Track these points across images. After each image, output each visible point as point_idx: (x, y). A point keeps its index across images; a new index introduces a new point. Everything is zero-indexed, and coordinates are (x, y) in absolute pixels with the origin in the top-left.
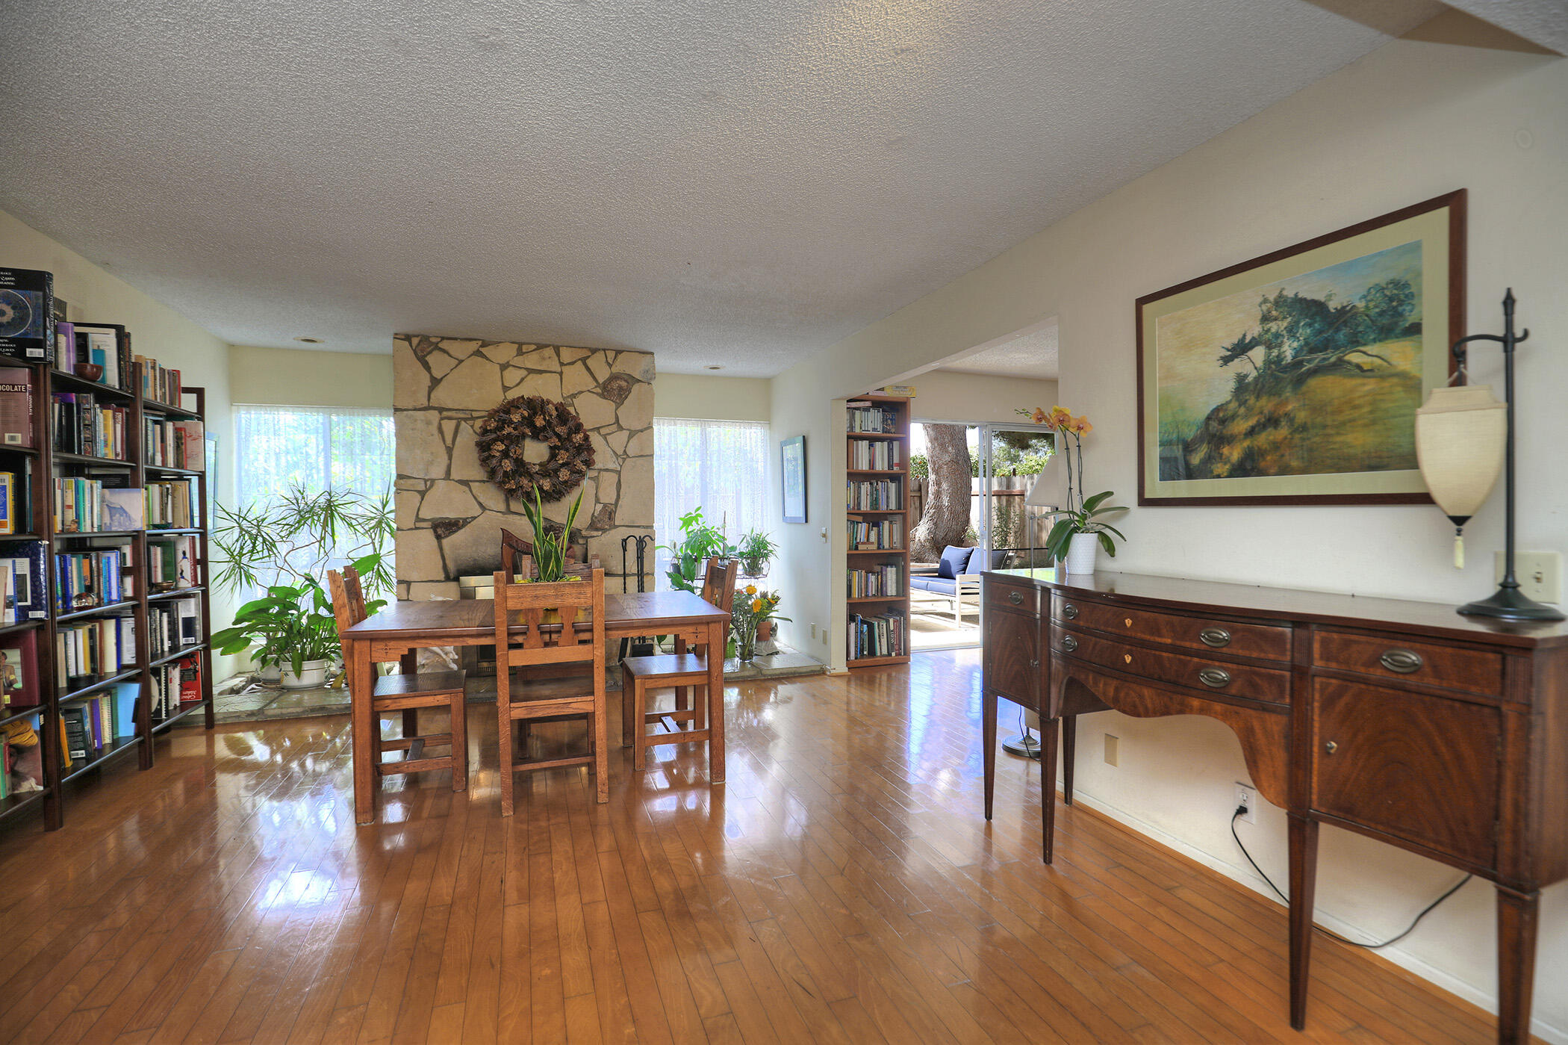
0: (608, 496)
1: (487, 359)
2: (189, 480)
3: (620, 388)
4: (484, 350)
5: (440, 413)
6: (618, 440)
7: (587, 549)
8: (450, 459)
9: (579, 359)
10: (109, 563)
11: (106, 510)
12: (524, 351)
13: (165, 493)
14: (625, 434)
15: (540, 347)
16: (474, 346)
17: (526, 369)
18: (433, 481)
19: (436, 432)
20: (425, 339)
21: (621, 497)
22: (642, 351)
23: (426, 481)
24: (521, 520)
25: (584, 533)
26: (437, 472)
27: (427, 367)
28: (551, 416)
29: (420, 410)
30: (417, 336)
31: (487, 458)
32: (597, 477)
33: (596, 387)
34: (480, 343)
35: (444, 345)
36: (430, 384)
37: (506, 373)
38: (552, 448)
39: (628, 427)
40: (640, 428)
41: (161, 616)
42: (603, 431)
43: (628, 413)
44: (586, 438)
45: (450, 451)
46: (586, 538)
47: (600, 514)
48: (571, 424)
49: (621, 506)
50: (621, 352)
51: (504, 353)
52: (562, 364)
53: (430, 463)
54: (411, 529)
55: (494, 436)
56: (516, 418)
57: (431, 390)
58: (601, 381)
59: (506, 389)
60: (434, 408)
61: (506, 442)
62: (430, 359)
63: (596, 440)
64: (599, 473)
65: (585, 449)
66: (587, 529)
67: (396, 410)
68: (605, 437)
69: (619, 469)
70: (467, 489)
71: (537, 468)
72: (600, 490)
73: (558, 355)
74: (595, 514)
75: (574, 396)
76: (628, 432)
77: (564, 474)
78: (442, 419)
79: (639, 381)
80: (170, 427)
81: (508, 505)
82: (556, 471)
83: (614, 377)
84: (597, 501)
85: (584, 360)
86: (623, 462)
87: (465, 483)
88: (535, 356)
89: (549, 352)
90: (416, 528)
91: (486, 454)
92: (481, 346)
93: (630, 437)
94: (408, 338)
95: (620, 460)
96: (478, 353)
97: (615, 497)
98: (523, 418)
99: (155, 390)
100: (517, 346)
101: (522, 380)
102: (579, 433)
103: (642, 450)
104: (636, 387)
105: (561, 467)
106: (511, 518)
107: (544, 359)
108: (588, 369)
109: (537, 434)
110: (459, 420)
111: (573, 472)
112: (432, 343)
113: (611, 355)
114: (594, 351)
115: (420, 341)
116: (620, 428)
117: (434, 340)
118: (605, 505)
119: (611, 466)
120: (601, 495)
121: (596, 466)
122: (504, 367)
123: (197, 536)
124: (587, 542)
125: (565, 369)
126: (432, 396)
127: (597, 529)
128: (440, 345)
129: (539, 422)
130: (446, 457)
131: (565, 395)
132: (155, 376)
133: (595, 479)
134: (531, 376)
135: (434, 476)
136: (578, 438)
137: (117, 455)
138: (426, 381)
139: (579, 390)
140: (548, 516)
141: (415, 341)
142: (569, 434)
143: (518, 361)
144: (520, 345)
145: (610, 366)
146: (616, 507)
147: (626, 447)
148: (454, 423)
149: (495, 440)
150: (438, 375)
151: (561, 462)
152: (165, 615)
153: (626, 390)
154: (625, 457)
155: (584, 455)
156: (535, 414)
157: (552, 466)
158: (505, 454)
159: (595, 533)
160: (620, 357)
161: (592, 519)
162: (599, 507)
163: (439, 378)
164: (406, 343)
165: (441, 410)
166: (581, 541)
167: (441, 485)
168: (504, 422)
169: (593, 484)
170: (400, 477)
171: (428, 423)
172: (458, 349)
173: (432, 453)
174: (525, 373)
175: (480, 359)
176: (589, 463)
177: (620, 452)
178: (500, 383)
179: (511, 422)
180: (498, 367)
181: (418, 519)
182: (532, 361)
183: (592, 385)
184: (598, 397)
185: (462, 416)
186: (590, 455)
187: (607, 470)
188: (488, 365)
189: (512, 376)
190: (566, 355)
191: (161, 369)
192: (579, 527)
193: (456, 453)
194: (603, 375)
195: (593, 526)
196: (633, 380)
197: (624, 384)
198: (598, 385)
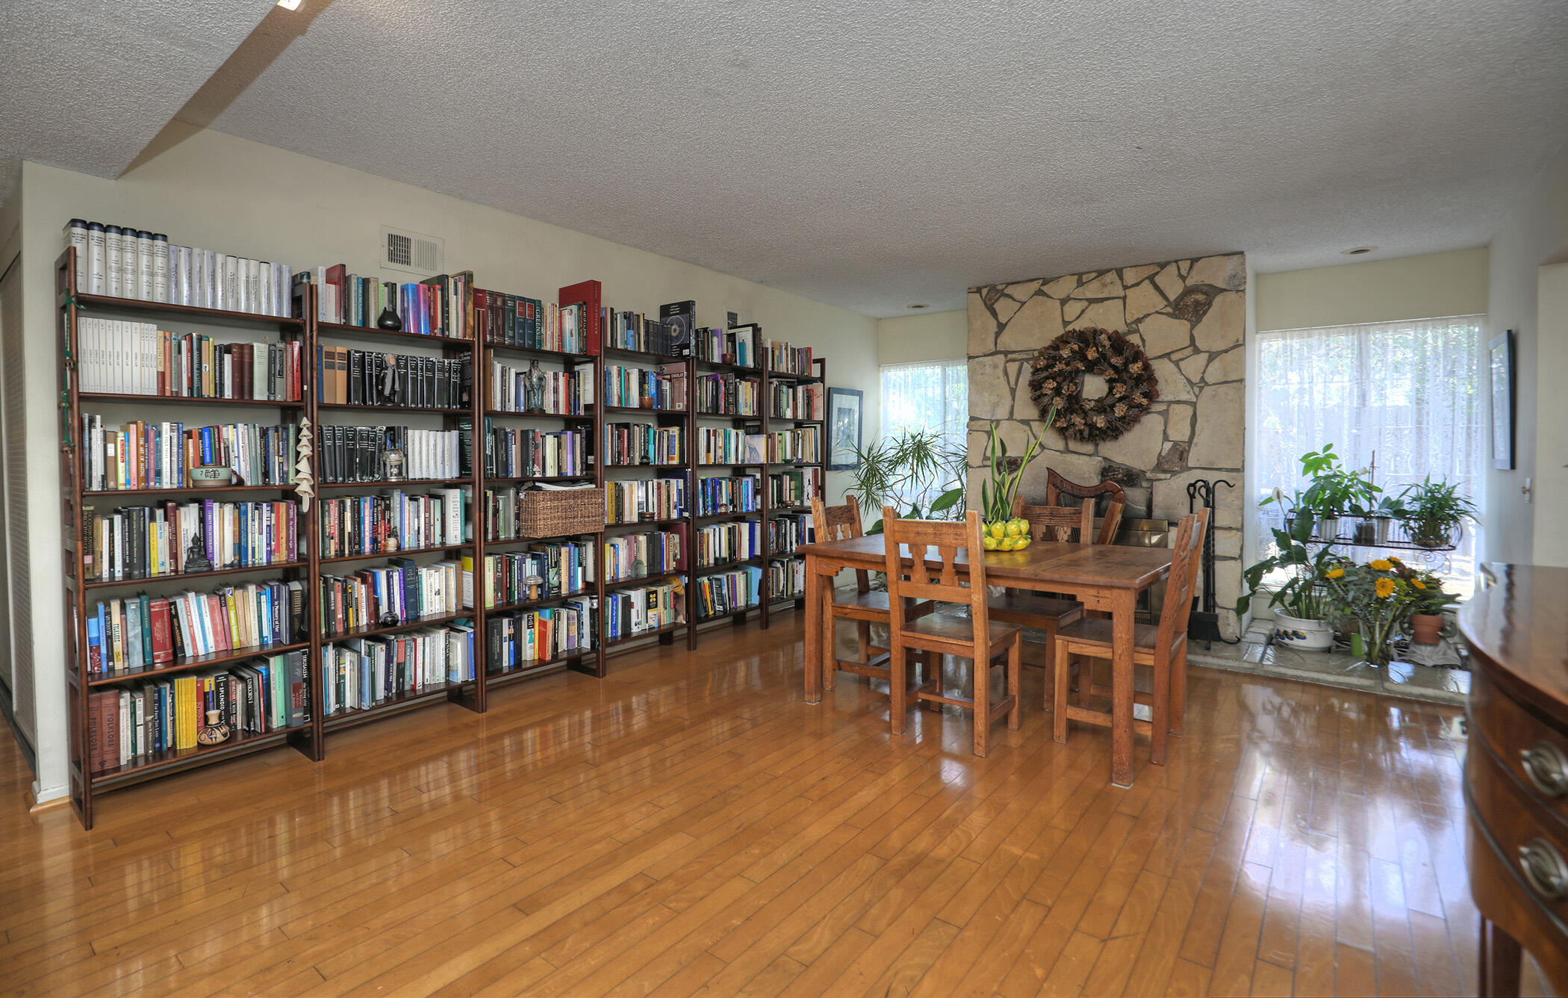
0: (1180, 432)
1: (1048, 296)
2: (815, 427)
3: (1197, 303)
4: (1045, 288)
5: (1006, 356)
6: (1193, 366)
7: (1152, 493)
8: (1013, 399)
9: (1146, 278)
10: (747, 485)
11: (748, 449)
12: (1084, 281)
13: (796, 437)
14: (1203, 358)
15: (1101, 273)
16: (1035, 286)
17: (1087, 300)
18: (998, 422)
19: (1001, 374)
20: (993, 288)
21: (1197, 434)
22: (1225, 252)
23: (992, 421)
24: (1079, 459)
25: (1149, 475)
26: (1002, 413)
27: (994, 314)
28: (1105, 346)
29: (988, 355)
30: (986, 287)
31: (1039, 397)
32: (1167, 410)
33: (1166, 306)
34: (1041, 281)
35: (1009, 291)
36: (997, 330)
37: (1066, 308)
38: (1110, 381)
39: (1207, 349)
40: (1223, 348)
41: (791, 524)
42: (1174, 357)
43: (1208, 334)
44: (1147, 367)
45: (1013, 391)
46: (1151, 481)
47: (1168, 454)
48: (1127, 353)
49: (1196, 444)
50: (1197, 260)
51: (1065, 286)
52: (1125, 287)
53: (995, 405)
54: (980, 467)
55: (1045, 374)
56: (1065, 353)
57: (998, 335)
58: (1172, 298)
59: (1066, 323)
60: (1000, 352)
61: (1058, 379)
62: (996, 306)
63: (1163, 370)
64: (1169, 406)
65: (1147, 381)
66: (1153, 471)
67: (970, 358)
68: (1177, 363)
69: (1194, 400)
70: (1027, 428)
71: (1093, 404)
72: (1170, 426)
73: (1121, 278)
74: (1163, 454)
75: (1139, 321)
76: (1207, 354)
77: (1120, 410)
78: (1007, 362)
79: (1225, 290)
80: (800, 389)
81: (1067, 444)
82: (1112, 406)
83: (1188, 292)
84: (1166, 438)
85: (1151, 279)
86: (1200, 392)
87: (1026, 422)
88: (1095, 284)
89: (1111, 276)
90: (984, 466)
91: (1038, 393)
92: (1042, 285)
93: (1210, 360)
94: (979, 290)
95: (1196, 390)
96: (1040, 292)
97: (1188, 433)
98: (1073, 351)
99: (787, 365)
100: (1076, 277)
101: (1083, 312)
102: (1137, 362)
103: (1225, 375)
104: (1218, 301)
105: (1118, 402)
106: (1069, 457)
107: (1105, 285)
108: (1157, 288)
109: (1091, 367)
110: (1022, 361)
111: (1130, 407)
112: (998, 291)
113: (1185, 266)
114: (1163, 266)
115: (989, 290)
116: (1197, 351)
117: (1000, 287)
118: (1176, 444)
119: (1184, 397)
120: (1170, 432)
121: (1162, 398)
122: (1064, 302)
123: (819, 468)
124: (1152, 485)
125: (1129, 293)
126: (998, 341)
127: (1165, 472)
128: (1005, 291)
129: (1091, 354)
130: (1010, 398)
131: (1128, 321)
132: (787, 355)
133: (1165, 414)
134: (1092, 306)
135: (999, 417)
136: (1135, 368)
137: (754, 412)
138: (993, 327)
139: (1145, 312)
140: (1108, 455)
141: (985, 292)
142: (1126, 364)
143: (1079, 293)
144: (1080, 275)
145: (1183, 278)
146: (1190, 447)
147: (1204, 373)
148: (1017, 364)
149: (1047, 378)
150: (1003, 319)
151: (1118, 396)
152: (794, 524)
153: (1204, 304)
154: (1202, 385)
155: (1144, 387)
156: (1088, 346)
157: (1109, 401)
158: (1057, 391)
159: (1162, 476)
160: (1198, 265)
161: (1158, 459)
162: (1168, 446)
163: (1004, 322)
164: (978, 295)
165: (1006, 353)
166: (1145, 484)
167: (1005, 424)
168: (1054, 358)
169: (1160, 419)
170: (972, 419)
171: (995, 367)
172: (1019, 292)
173: (998, 395)
174: (1086, 304)
175: (1041, 297)
176: (1151, 396)
177: (1196, 379)
178: (1060, 319)
179: (1061, 357)
180: (1058, 304)
181: (985, 458)
182: (1092, 291)
183: (1160, 304)
184: (1169, 319)
185: (1025, 356)
186: (1153, 386)
187: (1179, 402)
188: (1049, 302)
189: (1073, 309)
190: (1130, 276)
191: (791, 349)
192: (1143, 468)
193: (1018, 393)
194: (1174, 291)
195: (1159, 467)
196: (1211, 292)
197: (1201, 297)
198: (1169, 303)
